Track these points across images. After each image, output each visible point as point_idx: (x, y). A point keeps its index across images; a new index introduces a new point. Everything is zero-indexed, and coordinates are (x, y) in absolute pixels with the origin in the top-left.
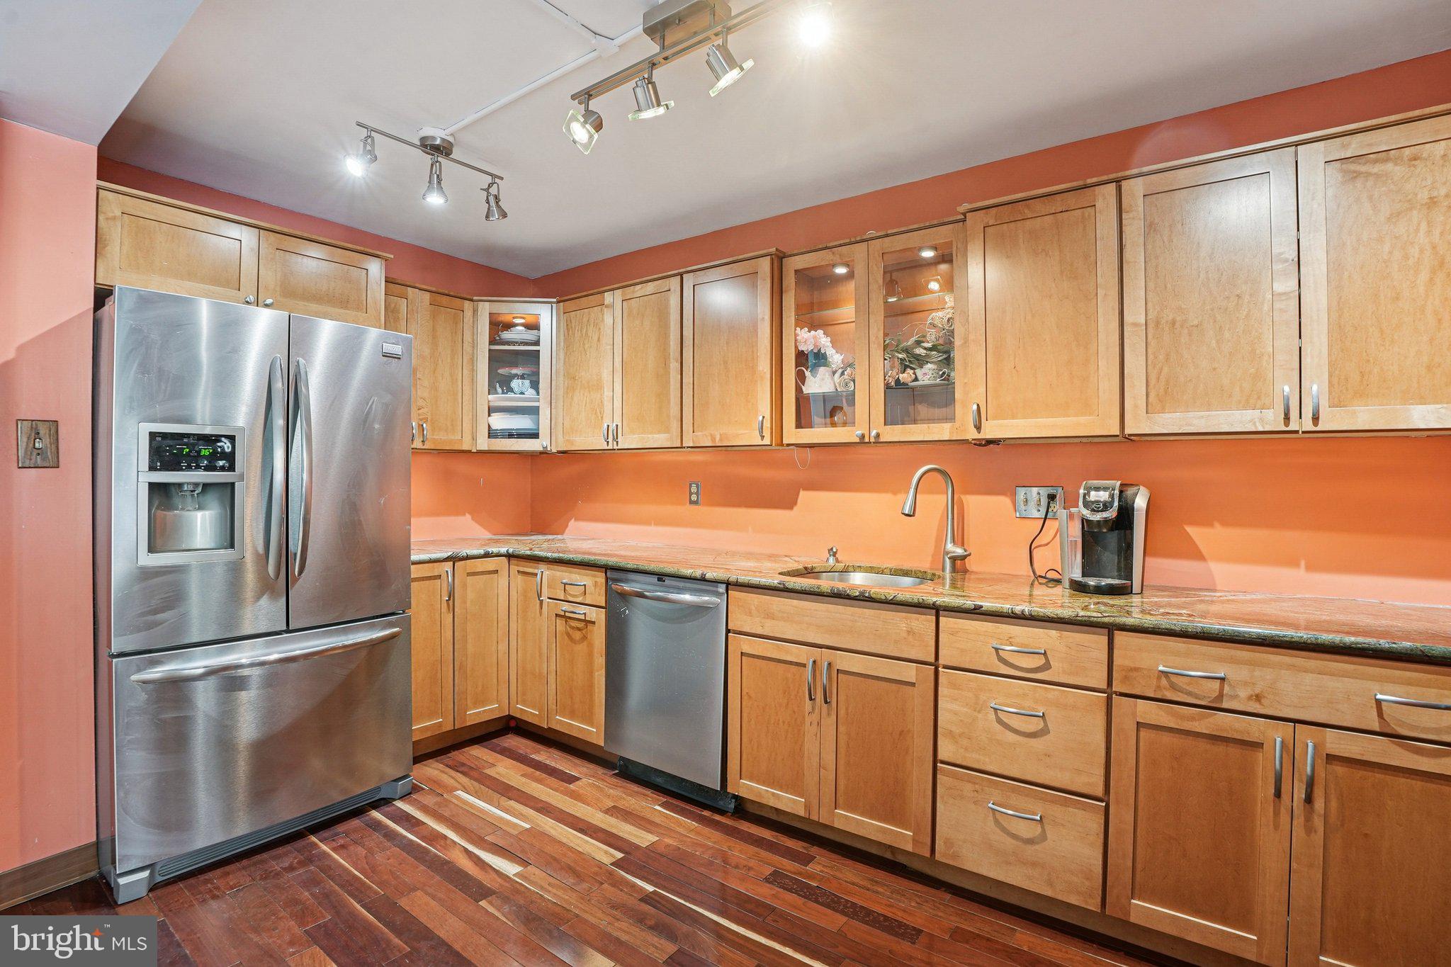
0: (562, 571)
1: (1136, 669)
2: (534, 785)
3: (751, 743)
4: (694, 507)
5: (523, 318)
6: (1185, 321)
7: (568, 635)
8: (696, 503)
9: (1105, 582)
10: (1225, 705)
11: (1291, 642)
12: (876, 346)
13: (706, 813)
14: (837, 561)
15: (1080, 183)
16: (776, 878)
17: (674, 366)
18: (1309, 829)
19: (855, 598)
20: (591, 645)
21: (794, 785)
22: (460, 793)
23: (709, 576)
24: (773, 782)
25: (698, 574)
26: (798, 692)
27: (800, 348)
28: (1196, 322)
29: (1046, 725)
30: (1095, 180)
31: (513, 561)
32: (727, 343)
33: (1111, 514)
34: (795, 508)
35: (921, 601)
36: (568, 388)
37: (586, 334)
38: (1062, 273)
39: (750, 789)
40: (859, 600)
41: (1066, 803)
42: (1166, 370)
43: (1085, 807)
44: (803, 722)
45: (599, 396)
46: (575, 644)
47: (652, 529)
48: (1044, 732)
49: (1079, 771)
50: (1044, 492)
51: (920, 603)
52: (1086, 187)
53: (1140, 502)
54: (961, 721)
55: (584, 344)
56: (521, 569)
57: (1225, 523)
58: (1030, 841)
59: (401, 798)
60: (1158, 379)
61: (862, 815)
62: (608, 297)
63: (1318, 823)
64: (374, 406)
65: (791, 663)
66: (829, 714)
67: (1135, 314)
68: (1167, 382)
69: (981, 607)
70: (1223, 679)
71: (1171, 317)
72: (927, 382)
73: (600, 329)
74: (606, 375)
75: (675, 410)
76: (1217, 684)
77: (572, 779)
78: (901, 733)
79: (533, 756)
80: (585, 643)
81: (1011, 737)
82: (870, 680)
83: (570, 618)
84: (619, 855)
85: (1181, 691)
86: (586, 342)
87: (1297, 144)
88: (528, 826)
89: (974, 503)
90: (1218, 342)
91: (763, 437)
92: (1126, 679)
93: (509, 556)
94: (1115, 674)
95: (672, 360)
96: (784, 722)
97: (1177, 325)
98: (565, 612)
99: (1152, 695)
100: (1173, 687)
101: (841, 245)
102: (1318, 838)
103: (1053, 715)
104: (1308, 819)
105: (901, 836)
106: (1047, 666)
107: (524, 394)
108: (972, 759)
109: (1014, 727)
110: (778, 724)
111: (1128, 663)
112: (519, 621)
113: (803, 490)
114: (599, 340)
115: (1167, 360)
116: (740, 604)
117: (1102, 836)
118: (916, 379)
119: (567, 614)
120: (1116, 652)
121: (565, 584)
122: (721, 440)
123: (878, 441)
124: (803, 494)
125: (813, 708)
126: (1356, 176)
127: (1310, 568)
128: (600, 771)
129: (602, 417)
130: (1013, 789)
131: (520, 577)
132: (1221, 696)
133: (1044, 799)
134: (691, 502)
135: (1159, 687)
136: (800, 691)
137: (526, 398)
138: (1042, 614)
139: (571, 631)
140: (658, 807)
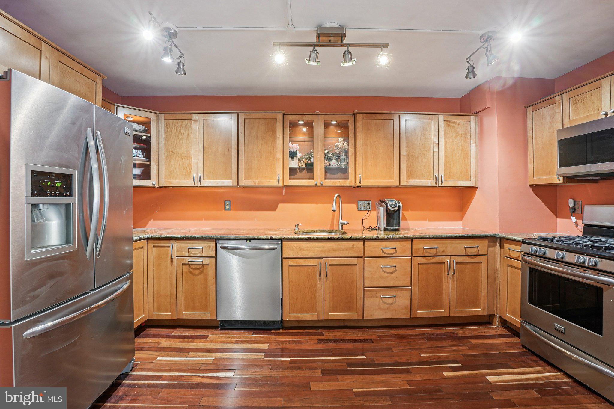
0: (187, 243)
1: (418, 249)
2: (191, 344)
3: (293, 299)
4: (227, 212)
5: (132, 118)
6: (415, 156)
7: (191, 272)
8: (228, 210)
9: (394, 228)
10: (437, 255)
11: (450, 237)
12: (322, 152)
13: (273, 331)
14: (299, 229)
15: (390, 112)
16: (320, 341)
17: (234, 152)
18: (453, 281)
19: (337, 239)
20: (206, 276)
21: (312, 309)
22: (159, 358)
23: (274, 237)
24: (303, 311)
25: (269, 237)
26: (313, 276)
27: (290, 150)
28: (417, 156)
29: (396, 269)
30: (393, 112)
31: (149, 241)
32: (261, 145)
33: (397, 208)
34: (276, 210)
35: (360, 237)
36: (167, 156)
37: (180, 132)
38: (384, 137)
39: (294, 316)
40: (339, 240)
41: (401, 290)
42: (410, 168)
43: (406, 290)
44: (316, 285)
45: (188, 161)
46: (195, 276)
47: (204, 222)
48: (396, 271)
49: (404, 280)
50: (366, 202)
51: (359, 238)
52: (391, 113)
53: (401, 205)
54: (372, 273)
55: (178, 136)
56: (157, 245)
57: (411, 210)
58: (392, 304)
59: (131, 370)
60: (408, 171)
61: (339, 312)
62: (195, 117)
63: (455, 279)
64: (122, 161)
65: (310, 266)
66: (326, 281)
67: (403, 153)
68: (410, 172)
69: (379, 237)
70: (437, 248)
71: (411, 154)
72: (334, 166)
73: (189, 130)
74: (193, 152)
75: (234, 170)
76: (435, 250)
77: (206, 337)
78: (352, 281)
79: (173, 334)
80: (202, 275)
81: (386, 275)
82: (341, 266)
83: (192, 264)
84: (264, 354)
85: (429, 253)
86: (180, 135)
87: (439, 115)
88: (213, 359)
89: (345, 206)
90: (422, 162)
91: (279, 183)
92: (416, 252)
93: (148, 239)
94: (413, 251)
95: (233, 149)
96: (307, 288)
97: (413, 156)
98: (189, 262)
99: (422, 255)
100: (427, 252)
101: (308, 114)
102: (455, 282)
103: (398, 266)
104: (453, 279)
105: (352, 315)
106: (396, 252)
107: (138, 157)
108: (375, 284)
109: (387, 271)
110: (305, 289)
111: (416, 248)
112: (155, 271)
113: (280, 203)
114: (188, 135)
115: (410, 165)
116: (288, 247)
117: (410, 296)
118: (330, 165)
119: (190, 263)
120: (413, 245)
121: (189, 249)
122: (259, 184)
123: (322, 186)
124: (279, 204)
125: (320, 280)
126: (448, 126)
127: (429, 221)
128: (213, 331)
129: (190, 171)
130: (387, 290)
131: (155, 249)
132: (436, 253)
133: (395, 290)
134: (225, 209)
135: (423, 253)
136: (314, 275)
137: (139, 159)
138: (395, 237)
139: (192, 271)
140: (253, 335)
